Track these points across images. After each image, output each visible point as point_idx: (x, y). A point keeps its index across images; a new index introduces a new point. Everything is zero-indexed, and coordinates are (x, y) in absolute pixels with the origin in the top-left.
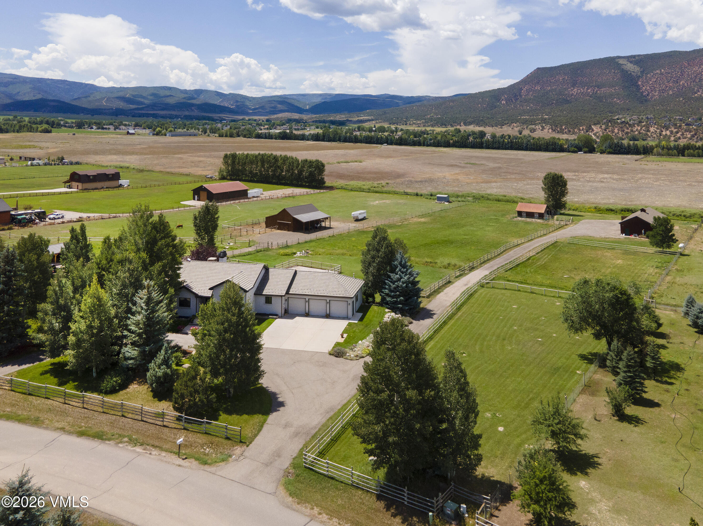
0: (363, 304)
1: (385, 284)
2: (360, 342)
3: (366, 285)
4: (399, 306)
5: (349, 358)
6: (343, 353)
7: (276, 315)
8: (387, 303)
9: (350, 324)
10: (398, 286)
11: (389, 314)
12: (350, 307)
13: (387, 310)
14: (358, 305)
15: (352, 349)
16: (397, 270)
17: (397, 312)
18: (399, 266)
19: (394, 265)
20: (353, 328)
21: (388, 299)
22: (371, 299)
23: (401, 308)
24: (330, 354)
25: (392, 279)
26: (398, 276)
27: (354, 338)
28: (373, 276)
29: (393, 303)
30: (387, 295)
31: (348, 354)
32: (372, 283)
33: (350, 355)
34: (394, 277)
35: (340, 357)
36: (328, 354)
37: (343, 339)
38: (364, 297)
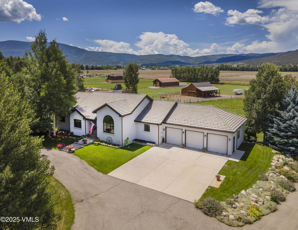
0: (244, 142)
1: (272, 122)
2: (243, 192)
3: (249, 122)
4: (291, 148)
5: (226, 221)
6: (217, 210)
7: (154, 143)
8: (274, 144)
9: (229, 163)
10: (290, 126)
11: (278, 156)
12: (230, 144)
13: (274, 151)
14: (240, 141)
15: (231, 204)
16: (290, 107)
17: (287, 155)
18: (291, 103)
19: (285, 102)
20: (233, 168)
21: (276, 139)
22: (253, 138)
23: (293, 151)
24: (197, 207)
25: (282, 117)
26: (291, 114)
27: (234, 184)
28: (257, 113)
29: (282, 144)
30: (274, 134)
31: (224, 213)
32: (256, 121)
33: (228, 216)
34: (285, 114)
35: (211, 216)
36: (194, 206)
37: (220, 183)
38: (246, 135)
